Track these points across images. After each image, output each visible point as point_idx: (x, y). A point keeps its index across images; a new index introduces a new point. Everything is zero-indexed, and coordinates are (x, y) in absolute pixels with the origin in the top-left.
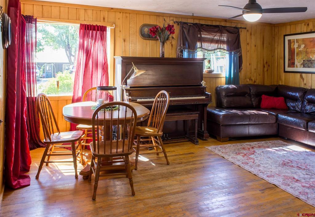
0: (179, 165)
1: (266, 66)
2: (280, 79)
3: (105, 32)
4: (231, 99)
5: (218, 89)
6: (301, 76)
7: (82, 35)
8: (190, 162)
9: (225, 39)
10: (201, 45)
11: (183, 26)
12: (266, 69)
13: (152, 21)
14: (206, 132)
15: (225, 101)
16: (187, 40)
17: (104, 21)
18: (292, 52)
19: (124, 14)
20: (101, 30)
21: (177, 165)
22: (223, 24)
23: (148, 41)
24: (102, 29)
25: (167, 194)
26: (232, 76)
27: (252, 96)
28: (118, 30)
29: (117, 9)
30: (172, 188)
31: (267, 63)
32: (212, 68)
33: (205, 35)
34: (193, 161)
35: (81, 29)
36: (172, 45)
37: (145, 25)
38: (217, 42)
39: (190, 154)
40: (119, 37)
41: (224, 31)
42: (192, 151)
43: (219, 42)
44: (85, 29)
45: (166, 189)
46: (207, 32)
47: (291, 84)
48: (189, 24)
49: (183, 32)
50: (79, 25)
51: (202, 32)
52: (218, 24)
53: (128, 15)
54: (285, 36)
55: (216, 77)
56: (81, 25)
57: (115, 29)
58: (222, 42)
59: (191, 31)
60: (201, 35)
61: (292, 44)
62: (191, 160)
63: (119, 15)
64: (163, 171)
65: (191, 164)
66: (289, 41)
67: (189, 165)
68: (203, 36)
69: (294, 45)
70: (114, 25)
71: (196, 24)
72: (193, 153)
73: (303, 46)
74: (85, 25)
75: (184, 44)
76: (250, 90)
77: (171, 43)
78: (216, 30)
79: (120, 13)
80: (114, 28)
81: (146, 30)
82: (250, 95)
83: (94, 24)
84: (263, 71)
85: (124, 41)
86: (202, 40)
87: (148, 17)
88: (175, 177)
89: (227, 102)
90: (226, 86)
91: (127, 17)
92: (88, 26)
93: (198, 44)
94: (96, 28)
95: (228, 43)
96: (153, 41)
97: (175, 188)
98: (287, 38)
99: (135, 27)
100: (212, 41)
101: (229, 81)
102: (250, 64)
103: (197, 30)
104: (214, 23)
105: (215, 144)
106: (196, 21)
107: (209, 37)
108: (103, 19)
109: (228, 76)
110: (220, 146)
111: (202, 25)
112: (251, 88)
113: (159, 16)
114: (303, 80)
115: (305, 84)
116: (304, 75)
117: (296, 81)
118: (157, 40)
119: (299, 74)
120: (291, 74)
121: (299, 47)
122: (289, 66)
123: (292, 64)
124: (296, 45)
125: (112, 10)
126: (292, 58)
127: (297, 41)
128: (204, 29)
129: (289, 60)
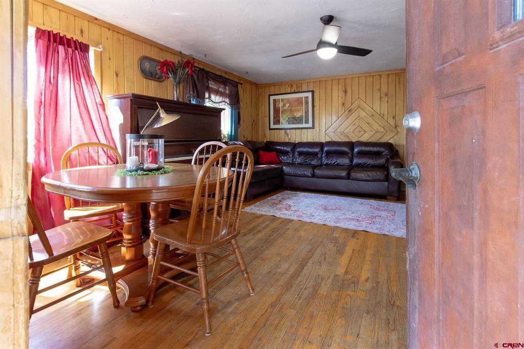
1: (253, 124)
2: (265, 136)
3: (86, 54)
6: (286, 133)
7: (42, 48)
9: (228, 92)
10: (209, 95)
16: (196, 87)
17: (82, 37)
18: (277, 111)
19: (115, 34)
20: (81, 51)
22: (224, 75)
23: (150, 81)
24: (84, 48)
28: (105, 57)
29: (105, 22)
31: (254, 121)
33: (212, 85)
35: (38, 37)
37: (145, 58)
38: (222, 94)
40: (109, 67)
41: (228, 84)
43: (224, 95)
44: (49, 40)
46: (214, 82)
47: (276, 140)
48: (197, 69)
49: (192, 76)
50: (34, 30)
52: (219, 74)
53: (121, 37)
54: (270, 95)
56: (38, 29)
57: (102, 53)
58: (226, 95)
59: (200, 77)
60: (208, 83)
61: (277, 103)
63: (108, 34)
66: (274, 100)
68: (210, 85)
69: (279, 104)
70: (101, 46)
71: (203, 69)
73: (287, 105)
74: (49, 32)
78: (221, 80)
79: (109, 29)
80: (100, 50)
81: (147, 65)
83: (69, 37)
84: (252, 128)
85: (117, 75)
86: (210, 91)
87: (149, 47)
91: (119, 39)
92: (55, 36)
93: (207, 95)
94: (72, 44)
95: (230, 96)
96: (156, 82)
98: (272, 98)
99: (131, 58)
100: (217, 92)
102: (243, 122)
103: (204, 76)
104: (216, 73)
106: (201, 66)
107: (215, 87)
108: (80, 31)
109: (230, 134)
111: (208, 72)
113: (162, 49)
114: (288, 135)
115: (290, 139)
116: (288, 131)
117: (281, 137)
118: (160, 82)
119: (283, 131)
120: (275, 131)
121: (284, 105)
122: (274, 123)
123: (277, 121)
124: (281, 105)
125: (96, 22)
126: (277, 116)
127: (282, 100)
128: (211, 78)
129: (274, 118)
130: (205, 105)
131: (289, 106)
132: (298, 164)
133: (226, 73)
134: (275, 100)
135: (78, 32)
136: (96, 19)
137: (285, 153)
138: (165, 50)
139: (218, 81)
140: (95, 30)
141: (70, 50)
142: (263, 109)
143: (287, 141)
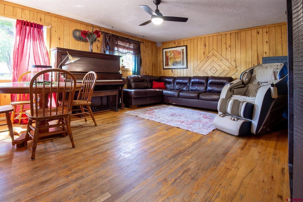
0: (108, 125)
1: (154, 66)
2: (161, 73)
3: (42, 29)
4: (137, 83)
5: (129, 77)
6: (172, 71)
7: (18, 29)
8: (115, 121)
9: (132, 47)
10: (118, 49)
11: (105, 35)
12: (153, 68)
13: (83, 28)
14: (123, 103)
15: (133, 85)
16: (108, 44)
17: (41, 22)
18: (167, 58)
19: (59, 19)
20: (38, 28)
21: (106, 125)
22: (130, 38)
23: (79, 42)
24: (40, 27)
25: (102, 144)
26: (136, 71)
27: (148, 82)
28: (53, 30)
29: (53, 14)
30: (106, 139)
31: (154, 64)
32: (124, 65)
33: (120, 43)
34: (117, 121)
35: (17, 24)
36: (98, 47)
37: (76, 30)
38: (128, 48)
39: (114, 117)
40: (55, 35)
41: (132, 42)
42: (115, 115)
43: (129, 49)
44: (22, 24)
45: (101, 141)
47: (167, 75)
48: (109, 35)
49: (106, 39)
50: (15, 21)
51: (118, 41)
52: (127, 37)
53: (63, 20)
54: (163, 49)
55: (127, 71)
56: (17, 20)
57: (51, 29)
58: (130, 49)
59: (111, 39)
60: (117, 42)
61: (167, 54)
62: (116, 120)
63: (54, 19)
64: (96, 130)
65: (117, 123)
67: (116, 123)
68: (119, 43)
69: (168, 54)
70: (50, 25)
71: (114, 35)
72: (116, 117)
74: (22, 21)
75: (106, 47)
76: (147, 78)
77: (97, 45)
78: (127, 41)
79: (56, 17)
80: (50, 27)
81: (78, 34)
82: (147, 81)
83: (32, 22)
84: (152, 69)
85: (59, 39)
86: (118, 46)
87: (79, 24)
88: (106, 132)
89: (134, 85)
90: (133, 76)
91: (61, 22)
92: (25, 22)
93: (116, 49)
94: (33, 25)
95: (134, 50)
96: (83, 42)
97: (108, 139)
98: (164, 50)
99: (68, 30)
100: (124, 47)
101: (134, 73)
102: (145, 64)
103: (115, 38)
104: (125, 37)
105: (129, 110)
106: (114, 34)
107: (122, 44)
108: (39, 19)
110: (133, 111)
111: (118, 36)
112: (147, 77)
113: (88, 25)
114: (173, 72)
115: (174, 75)
116: (173, 70)
117: (169, 74)
118: (86, 42)
119: (171, 70)
120: (166, 70)
121: (171, 55)
122: (166, 66)
123: (167, 64)
124: (169, 54)
125: (49, 14)
126: (167, 61)
127: (170, 52)
128: (119, 39)
129: (166, 62)
130: (114, 54)
131: (174, 55)
132: (176, 89)
133: (132, 37)
134: (166, 51)
135: (39, 20)
136: (49, 13)
137: (169, 83)
138: (90, 26)
139: (124, 41)
140: (48, 18)
141: (32, 28)
142: (160, 57)
143: (173, 76)
